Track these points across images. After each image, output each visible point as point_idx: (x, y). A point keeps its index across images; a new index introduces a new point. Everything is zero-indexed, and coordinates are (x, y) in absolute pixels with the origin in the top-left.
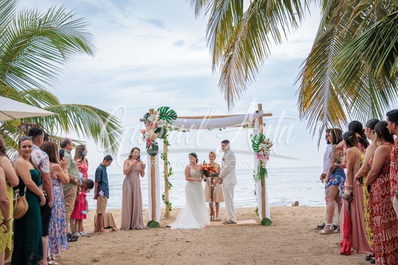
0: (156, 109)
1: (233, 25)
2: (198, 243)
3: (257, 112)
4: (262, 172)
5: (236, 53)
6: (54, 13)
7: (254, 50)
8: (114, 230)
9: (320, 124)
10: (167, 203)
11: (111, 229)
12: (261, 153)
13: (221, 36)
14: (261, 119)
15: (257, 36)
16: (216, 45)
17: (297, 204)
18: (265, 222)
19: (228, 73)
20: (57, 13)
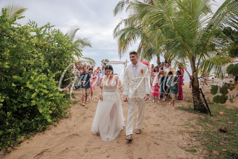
0: (105, 60)
6: (85, 39)
14: (127, 63)
15: (127, 45)
19: (120, 53)
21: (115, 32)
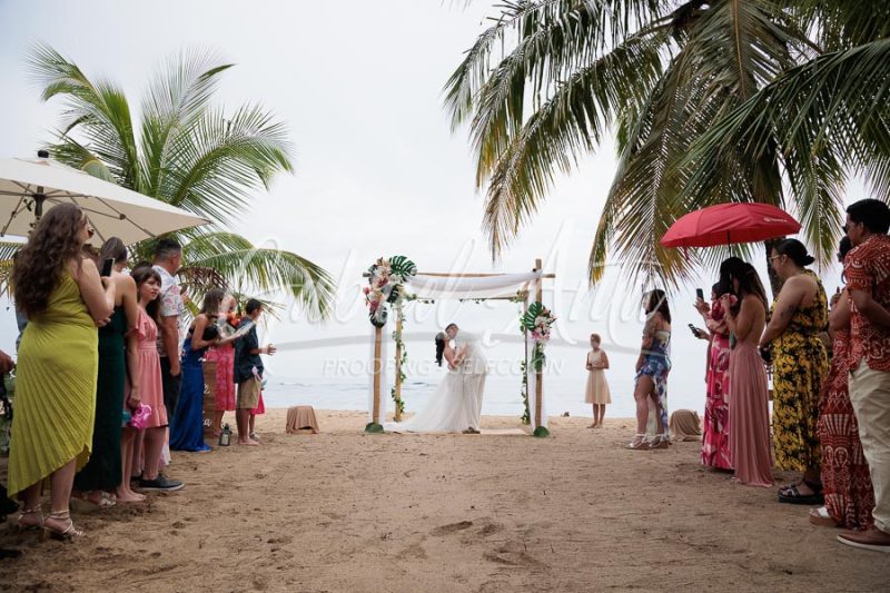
0: (386, 259)
1: (508, 133)
2: (440, 458)
3: (534, 270)
4: (539, 358)
5: (506, 185)
6: (249, 114)
7: (533, 183)
8: (314, 433)
9: (643, 274)
10: (398, 401)
11: (310, 431)
12: (539, 330)
13: (490, 146)
15: (537, 163)
16: (482, 158)
17: (567, 414)
18: (540, 432)
19: (495, 214)
20: (252, 114)
21: (456, 88)
